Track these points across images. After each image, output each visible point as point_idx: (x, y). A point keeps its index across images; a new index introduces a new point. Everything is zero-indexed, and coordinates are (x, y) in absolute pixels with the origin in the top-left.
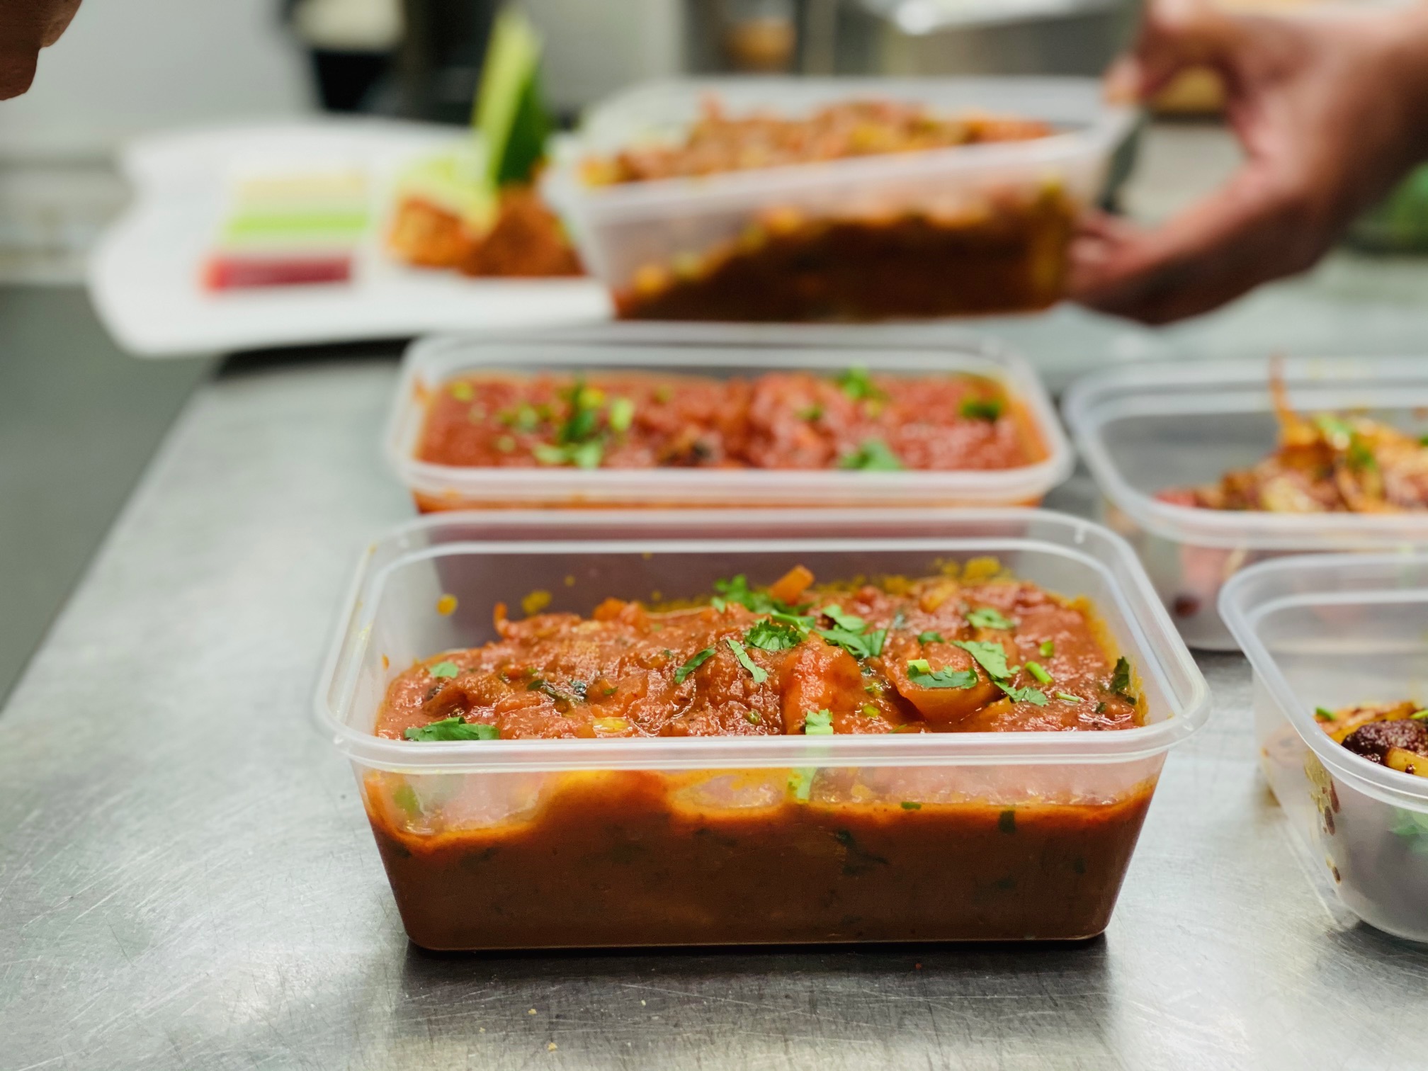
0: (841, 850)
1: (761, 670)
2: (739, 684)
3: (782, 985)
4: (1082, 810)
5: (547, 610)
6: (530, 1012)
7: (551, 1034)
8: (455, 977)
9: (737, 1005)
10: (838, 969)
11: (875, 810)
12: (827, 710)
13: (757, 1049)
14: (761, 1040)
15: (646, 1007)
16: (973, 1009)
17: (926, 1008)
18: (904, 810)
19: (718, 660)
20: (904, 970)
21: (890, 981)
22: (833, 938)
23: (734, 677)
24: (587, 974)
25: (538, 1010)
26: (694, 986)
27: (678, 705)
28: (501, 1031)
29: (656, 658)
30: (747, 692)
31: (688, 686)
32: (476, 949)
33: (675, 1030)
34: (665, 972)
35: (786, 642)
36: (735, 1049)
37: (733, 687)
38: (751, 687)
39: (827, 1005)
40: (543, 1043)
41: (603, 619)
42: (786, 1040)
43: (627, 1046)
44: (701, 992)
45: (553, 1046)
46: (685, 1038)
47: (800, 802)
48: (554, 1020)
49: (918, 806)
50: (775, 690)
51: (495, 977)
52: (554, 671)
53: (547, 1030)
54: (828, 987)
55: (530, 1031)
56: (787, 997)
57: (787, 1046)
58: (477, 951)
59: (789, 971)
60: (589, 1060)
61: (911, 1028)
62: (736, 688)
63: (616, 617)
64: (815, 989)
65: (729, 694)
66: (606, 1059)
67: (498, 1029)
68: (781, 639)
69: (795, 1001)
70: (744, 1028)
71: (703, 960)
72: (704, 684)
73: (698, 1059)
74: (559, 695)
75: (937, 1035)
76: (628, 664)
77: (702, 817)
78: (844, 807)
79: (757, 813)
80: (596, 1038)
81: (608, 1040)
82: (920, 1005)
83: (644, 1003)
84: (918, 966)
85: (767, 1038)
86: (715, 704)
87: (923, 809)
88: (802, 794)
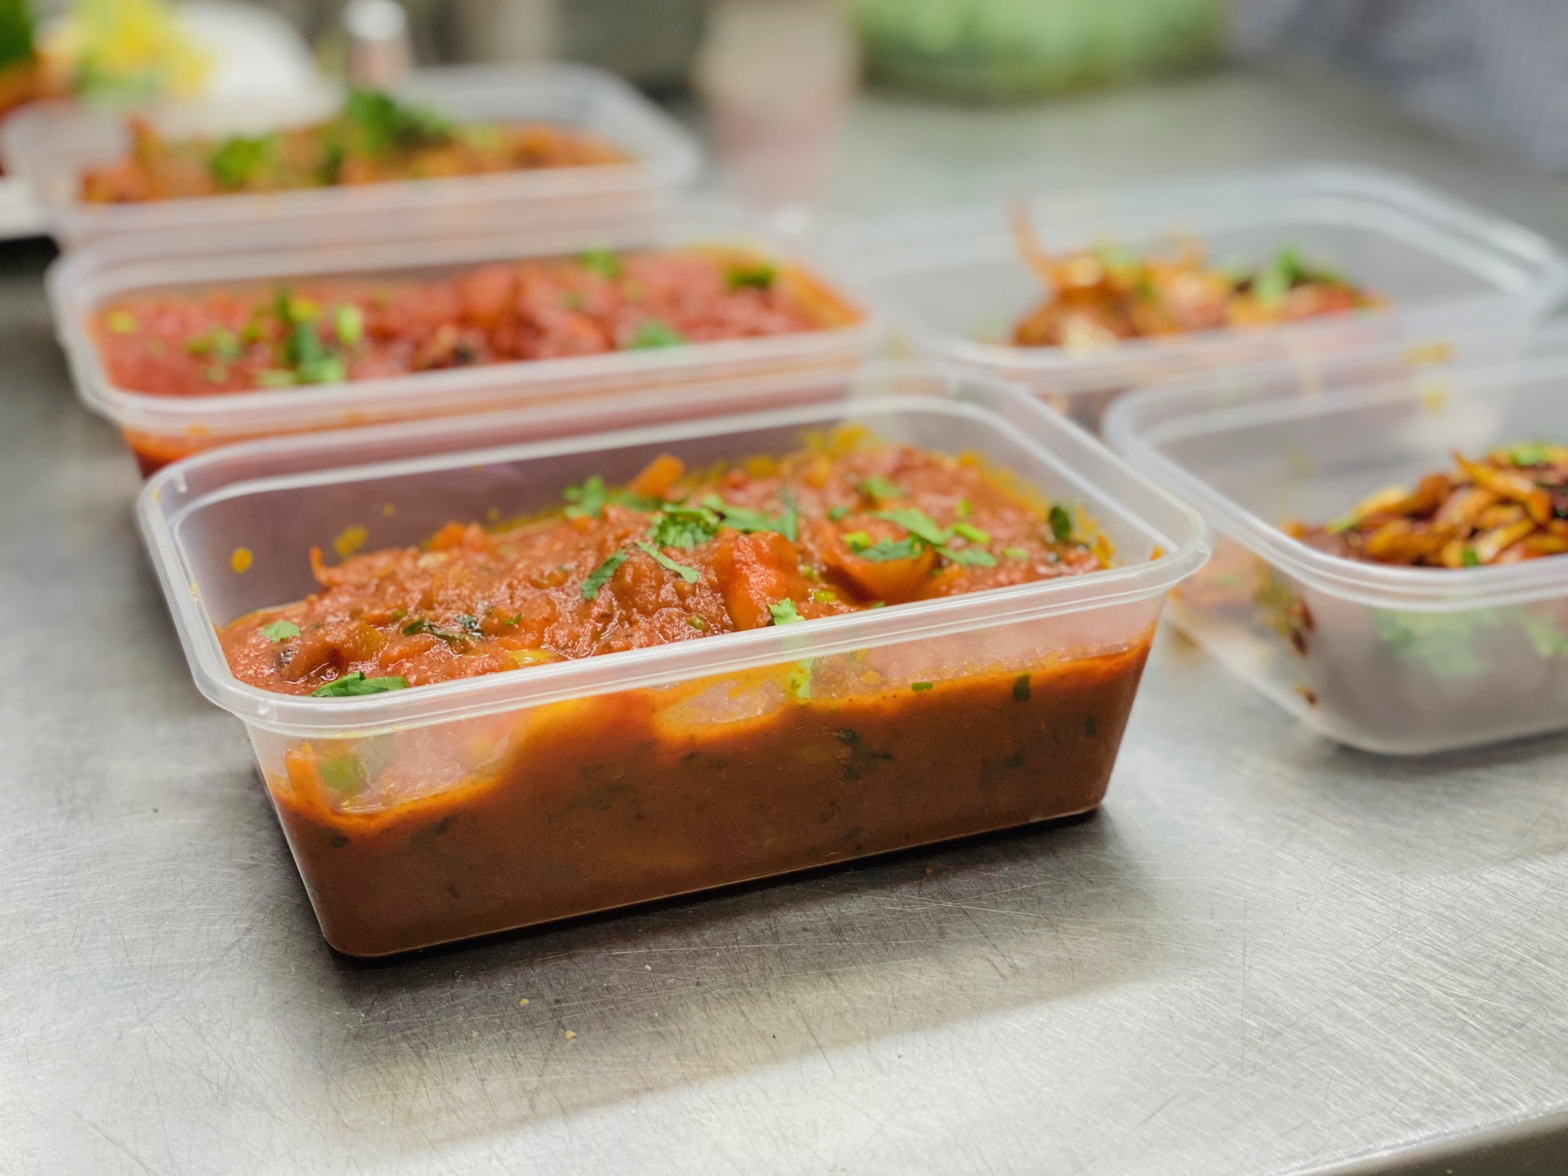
0: (844, 752)
1: (689, 569)
2: (669, 586)
3: (792, 918)
4: (1097, 663)
5: (369, 548)
6: (521, 1003)
7: (559, 1022)
8: (414, 984)
9: (754, 950)
10: (847, 890)
11: (884, 698)
12: (788, 599)
13: (802, 990)
14: (801, 981)
15: (653, 971)
16: (1009, 903)
17: (960, 912)
18: (914, 693)
19: (633, 564)
20: (918, 877)
21: (906, 892)
22: (833, 858)
23: (661, 582)
24: (567, 949)
25: (531, 998)
26: (695, 939)
27: (600, 623)
28: (498, 1030)
29: (551, 575)
30: (682, 595)
31: (605, 599)
32: (421, 947)
33: (700, 989)
34: (655, 931)
35: (700, 535)
36: (778, 997)
37: (663, 592)
38: (686, 589)
39: (852, 930)
40: (556, 1034)
41: (445, 548)
42: (829, 975)
43: (655, 1017)
44: (707, 944)
45: (570, 1034)
46: (716, 996)
47: (802, 703)
48: (555, 1006)
49: (929, 686)
50: (714, 588)
51: (459, 974)
52: (431, 608)
53: (551, 1019)
54: (843, 911)
55: (532, 1023)
56: (805, 930)
57: (834, 981)
58: (422, 949)
59: (796, 901)
60: (619, 1040)
61: (957, 936)
62: (667, 592)
63: (460, 543)
64: (830, 916)
65: (660, 601)
66: (638, 1036)
67: (494, 1030)
68: (693, 532)
69: (816, 933)
70: (775, 971)
71: (690, 910)
72: (626, 595)
73: (743, 1014)
74: (451, 635)
75: (986, 937)
76: (519, 587)
77: (692, 738)
78: (851, 700)
79: (754, 724)
80: (615, 1016)
81: (629, 1015)
82: (951, 911)
83: (648, 967)
84: (928, 871)
85: (806, 977)
86: (647, 614)
87: (934, 688)
88: (804, 694)
